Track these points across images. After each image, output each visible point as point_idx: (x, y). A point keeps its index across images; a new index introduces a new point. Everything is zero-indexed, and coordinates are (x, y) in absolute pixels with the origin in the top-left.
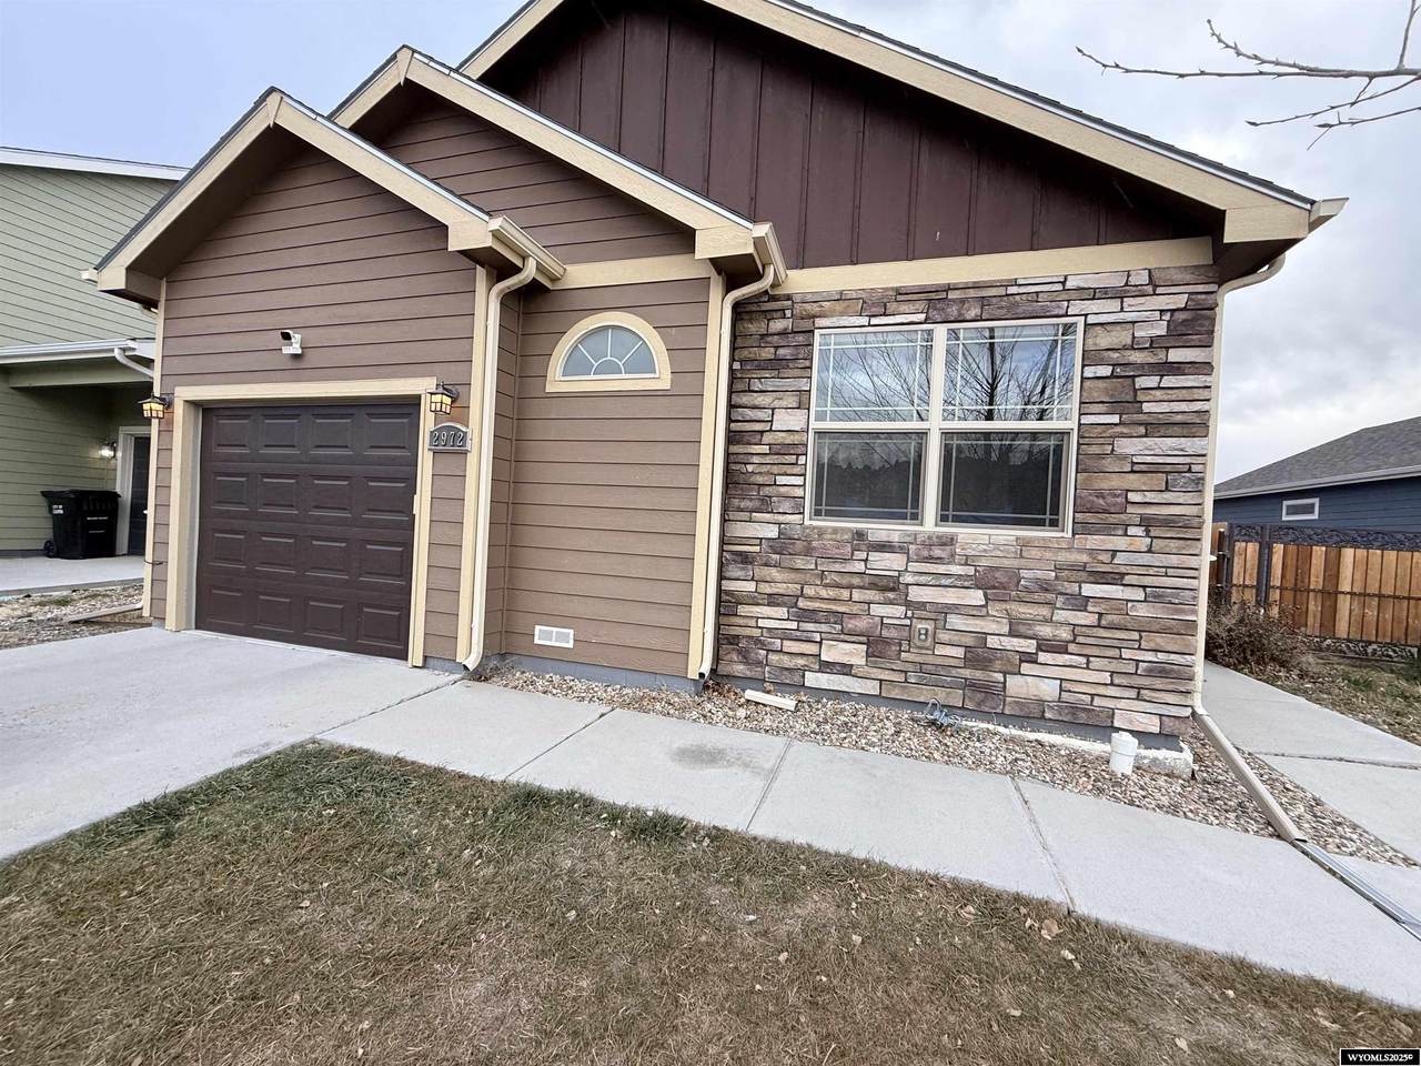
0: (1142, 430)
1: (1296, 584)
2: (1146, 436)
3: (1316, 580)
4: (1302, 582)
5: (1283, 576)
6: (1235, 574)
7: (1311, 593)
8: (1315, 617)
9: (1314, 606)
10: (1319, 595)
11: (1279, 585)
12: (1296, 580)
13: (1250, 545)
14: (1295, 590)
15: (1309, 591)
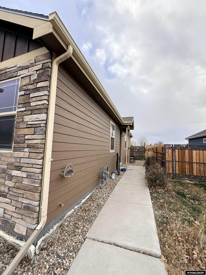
0: (30, 112)
1: (182, 160)
2: (31, 114)
3: (187, 159)
4: (183, 160)
5: (179, 158)
6: (167, 158)
7: (186, 163)
8: (188, 169)
9: (187, 166)
10: (188, 163)
11: (178, 161)
12: (182, 159)
13: (170, 150)
14: (182, 162)
15: (185, 162)
